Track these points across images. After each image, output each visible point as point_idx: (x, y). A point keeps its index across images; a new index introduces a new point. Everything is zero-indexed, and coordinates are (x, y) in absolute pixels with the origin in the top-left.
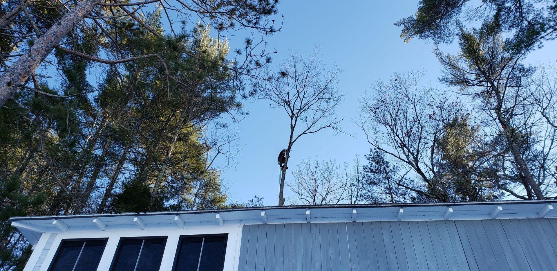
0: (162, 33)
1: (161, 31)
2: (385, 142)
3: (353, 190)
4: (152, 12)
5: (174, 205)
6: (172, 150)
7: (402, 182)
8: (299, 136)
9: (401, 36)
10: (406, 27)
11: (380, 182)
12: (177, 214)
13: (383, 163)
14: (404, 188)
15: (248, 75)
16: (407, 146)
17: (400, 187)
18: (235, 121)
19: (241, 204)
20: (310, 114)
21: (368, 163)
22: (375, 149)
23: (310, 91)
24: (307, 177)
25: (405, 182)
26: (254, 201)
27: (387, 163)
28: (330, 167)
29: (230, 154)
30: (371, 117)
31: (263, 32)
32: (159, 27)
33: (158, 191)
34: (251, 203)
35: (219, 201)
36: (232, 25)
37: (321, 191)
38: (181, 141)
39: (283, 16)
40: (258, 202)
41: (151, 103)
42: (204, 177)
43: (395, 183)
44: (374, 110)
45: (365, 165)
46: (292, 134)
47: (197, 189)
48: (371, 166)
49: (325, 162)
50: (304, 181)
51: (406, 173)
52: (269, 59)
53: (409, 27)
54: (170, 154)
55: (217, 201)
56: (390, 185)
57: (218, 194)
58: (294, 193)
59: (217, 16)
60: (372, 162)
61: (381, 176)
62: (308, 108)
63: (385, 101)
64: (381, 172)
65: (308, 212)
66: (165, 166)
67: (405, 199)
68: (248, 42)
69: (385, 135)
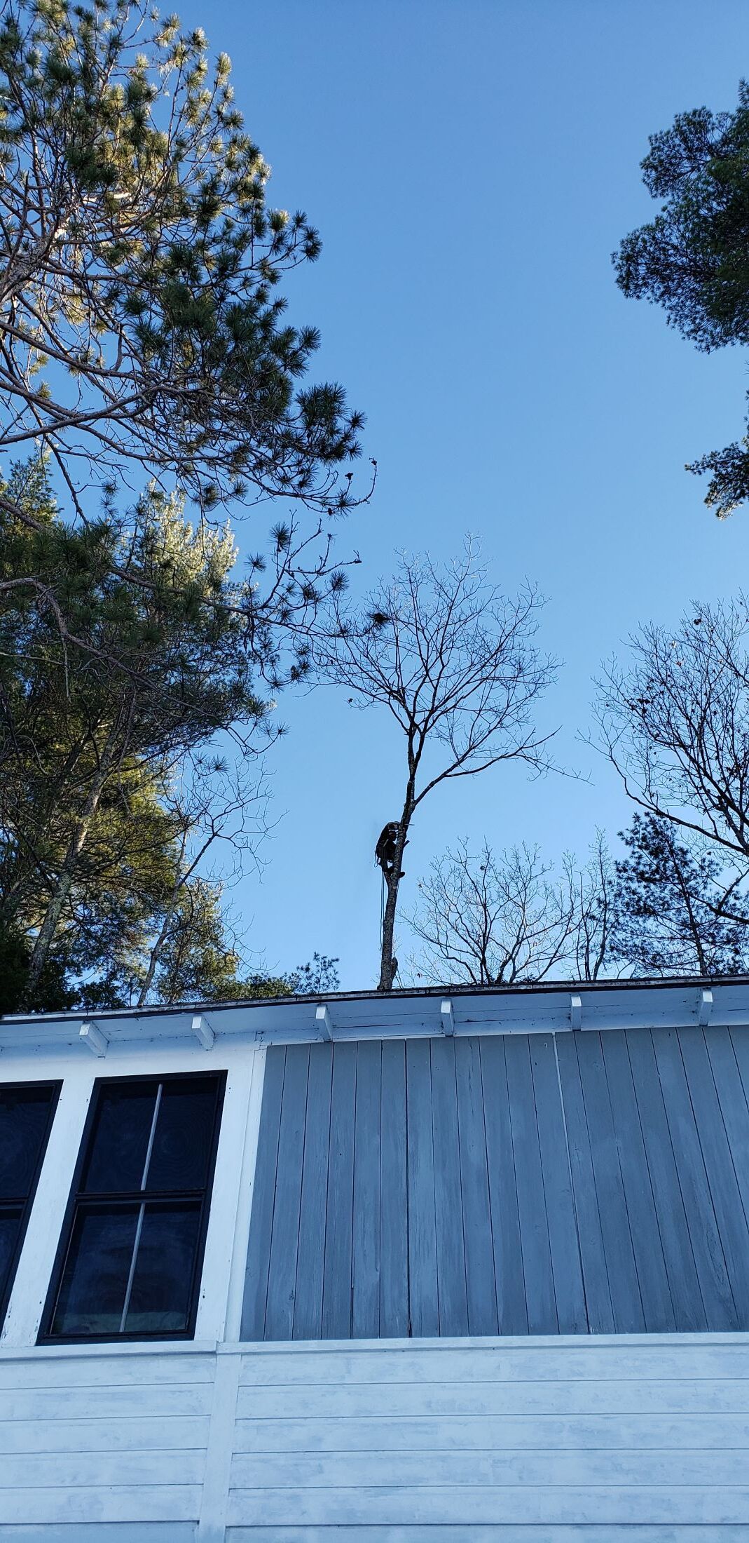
0: (53, 517)
1: (52, 512)
2: (675, 795)
3: (590, 930)
4: (25, 463)
5: (93, 984)
6: (85, 834)
7: (726, 904)
8: (432, 784)
9: (706, 501)
10: (720, 474)
11: (666, 906)
12: (86, 1020)
13: (672, 852)
14: (733, 921)
15: (284, 625)
16: (737, 804)
17: (721, 919)
18: (248, 751)
19: (278, 977)
20: (462, 722)
21: (630, 854)
22: (647, 814)
23: (458, 658)
24: (461, 897)
25: (735, 905)
26: (313, 969)
27: (684, 853)
28: (526, 867)
29: (245, 840)
30: (634, 727)
31: (320, 507)
32: (47, 501)
33: (48, 948)
34: (303, 974)
35: (218, 971)
36: (239, 491)
37: (502, 934)
38: (110, 807)
39: (374, 463)
40: (323, 972)
41: (28, 705)
42: (176, 903)
43: (708, 908)
44: (642, 705)
45: (621, 861)
46: (412, 778)
47: (157, 938)
48: (638, 864)
49: (510, 854)
50: (453, 907)
51: (738, 881)
52: (340, 580)
53: (727, 473)
54: (81, 844)
55: (214, 970)
56: (694, 914)
57: (215, 949)
58: (427, 943)
59: (196, 468)
60: (642, 853)
61: (667, 891)
62: (454, 706)
63: (669, 679)
64: (667, 879)
65: (446, 1007)
66: (66, 879)
67: (737, 952)
68: (282, 537)
69: (673, 773)
